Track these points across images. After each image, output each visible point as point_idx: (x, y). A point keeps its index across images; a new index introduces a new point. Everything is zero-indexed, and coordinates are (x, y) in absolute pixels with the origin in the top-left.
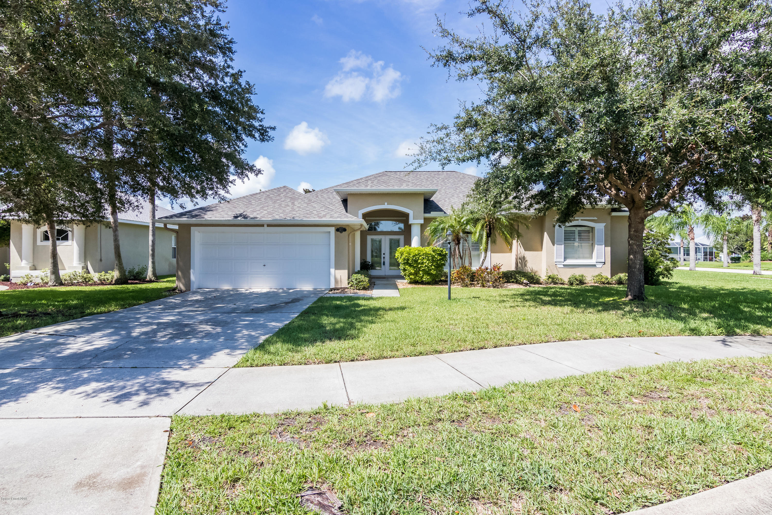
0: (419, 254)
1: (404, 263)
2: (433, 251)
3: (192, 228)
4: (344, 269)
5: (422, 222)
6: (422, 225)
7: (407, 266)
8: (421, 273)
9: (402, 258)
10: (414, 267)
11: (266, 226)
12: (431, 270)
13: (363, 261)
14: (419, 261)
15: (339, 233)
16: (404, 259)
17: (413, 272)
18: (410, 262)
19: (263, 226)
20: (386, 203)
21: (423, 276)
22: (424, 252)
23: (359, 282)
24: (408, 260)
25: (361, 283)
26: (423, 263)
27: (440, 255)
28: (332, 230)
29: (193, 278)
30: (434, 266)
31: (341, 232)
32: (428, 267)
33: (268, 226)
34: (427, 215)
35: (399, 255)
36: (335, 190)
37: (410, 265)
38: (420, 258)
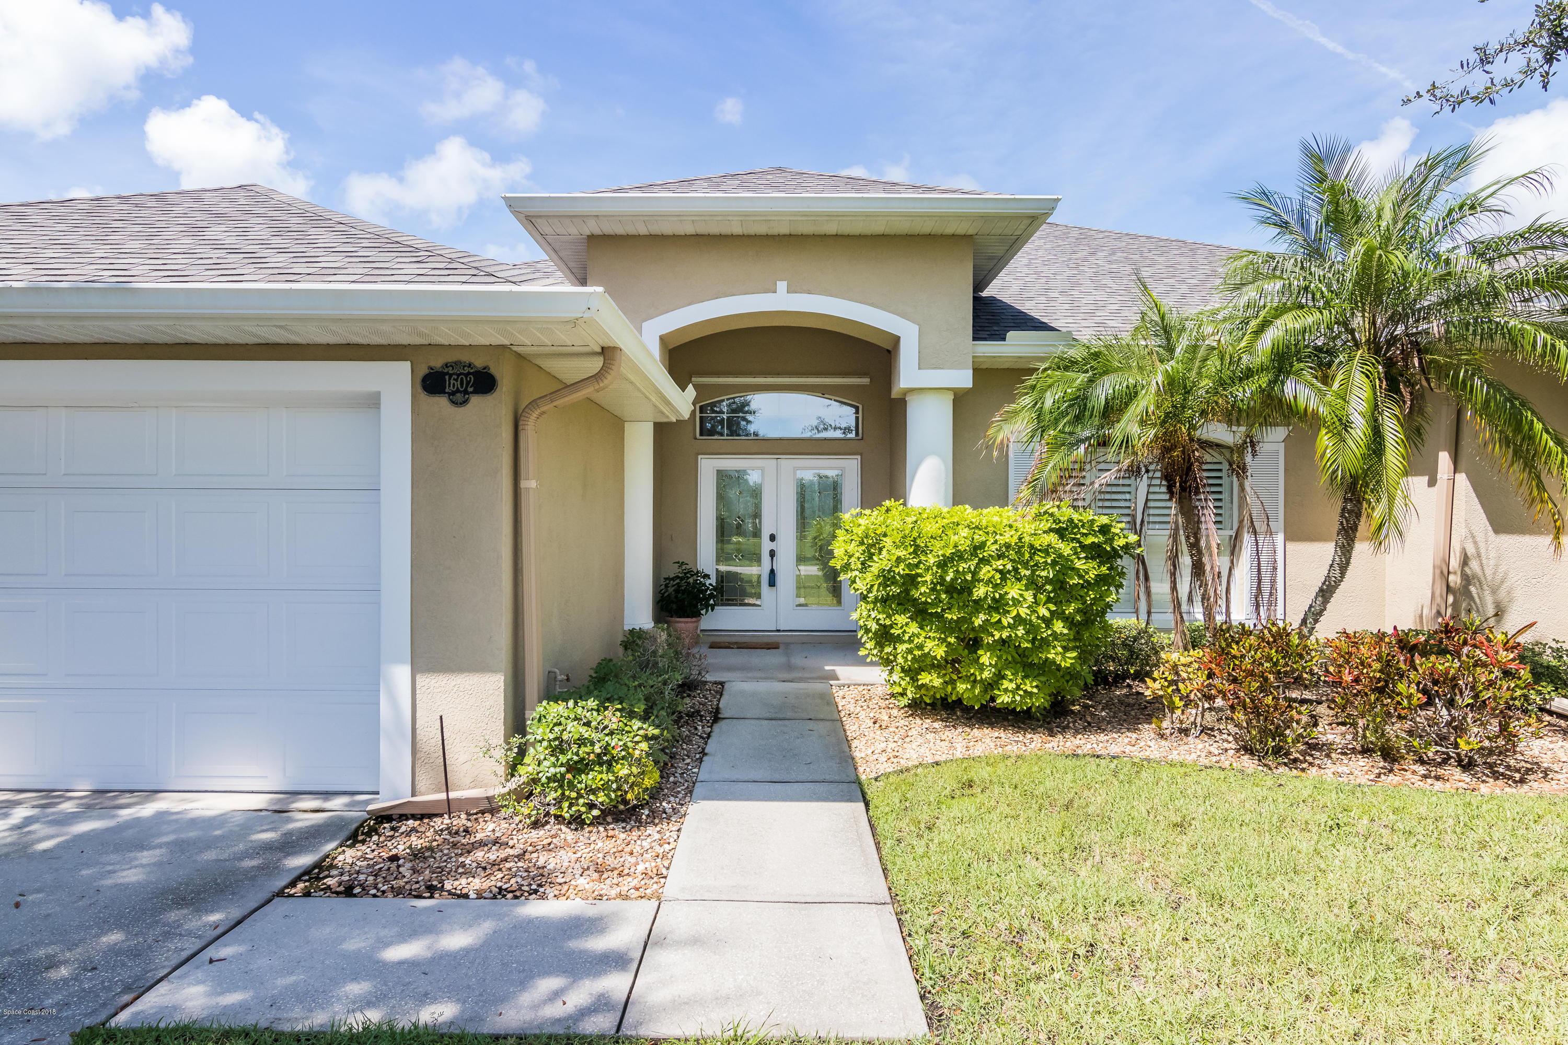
0: (977, 548)
1: (885, 601)
2: (1061, 533)
4: (478, 666)
5: (964, 379)
6: (960, 399)
7: (901, 619)
8: (985, 658)
9: (875, 568)
10: (947, 628)
12: (1045, 644)
13: (672, 571)
14: (980, 592)
15: (442, 402)
16: (887, 578)
17: (940, 652)
18: (921, 592)
20: (782, 286)
21: (1000, 676)
22: (1009, 537)
23: (579, 767)
24: (911, 581)
25: (594, 778)
26: (999, 605)
27: (1096, 553)
28: (395, 383)
30: (1069, 621)
31: (459, 398)
32: (1032, 629)
34: (989, 349)
35: (857, 551)
36: (511, 203)
37: (921, 614)
38: (986, 572)
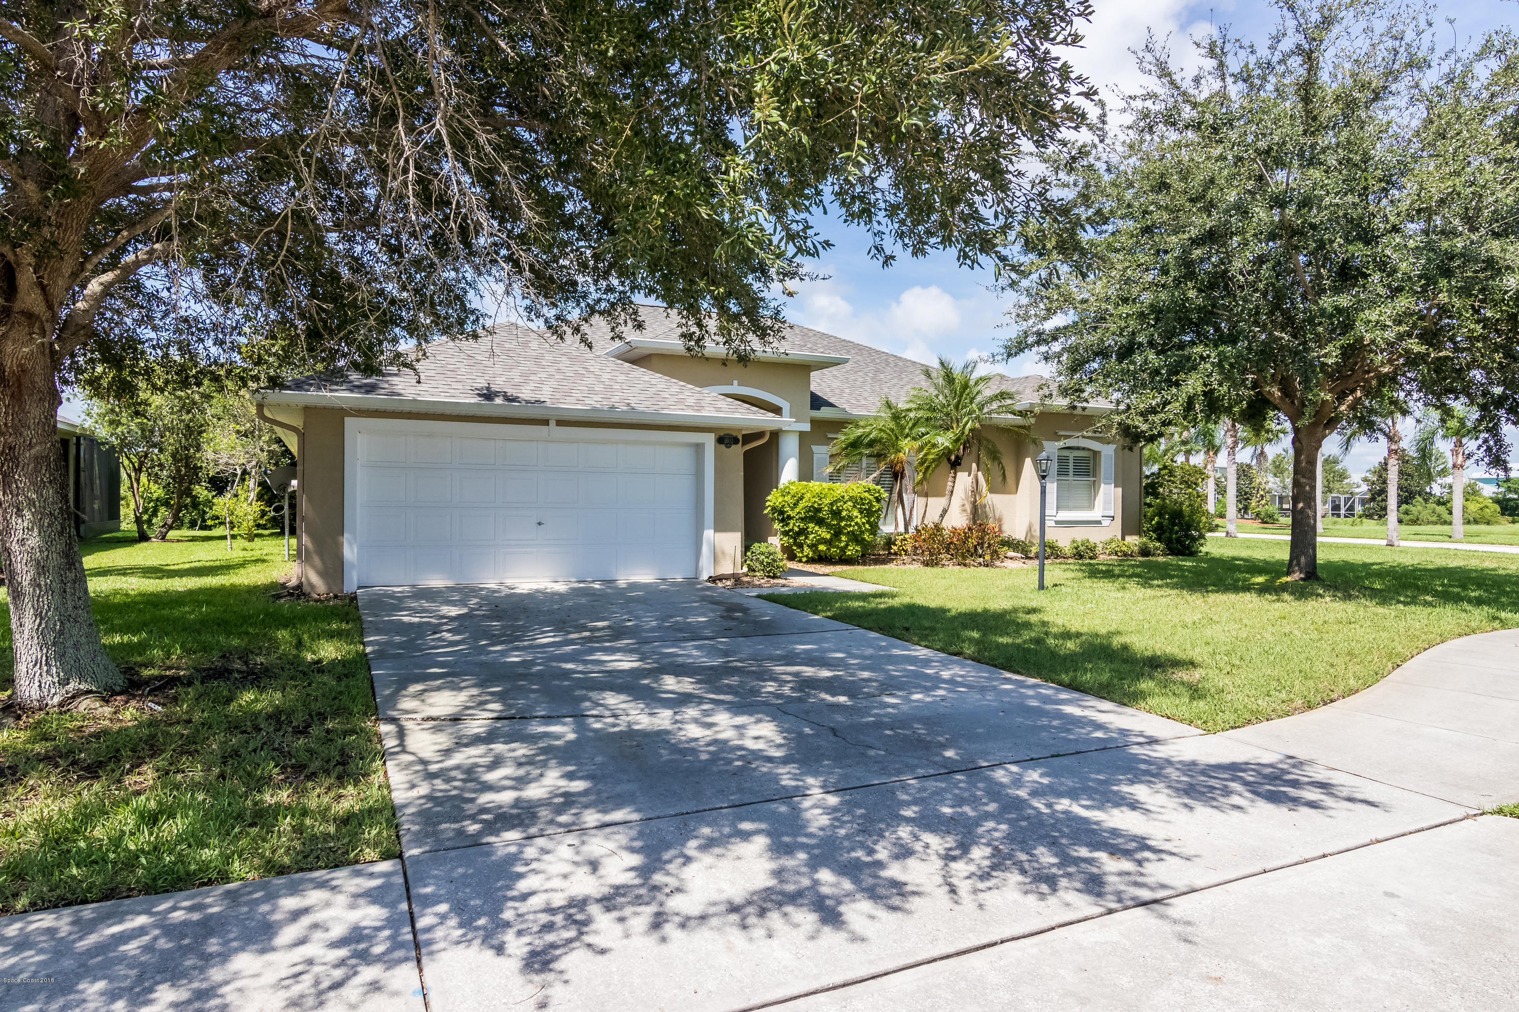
0: (842, 498)
1: (803, 519)
2: (868, 492)
3: (348, 421)
4: (735, 531)
5: (807, 427)
7: (811, 525)
8: (844, 538)
10: (830, 527)
11: (552, 423)
16: (808, 510)
17: (828, 537)
19: (546, 422)
20: (735, 383)
21: (847, 545)
26: (850, 518)
28: (709, 440)
29: (349, 552)
30: (871, 524)
31: (728, 446)
32: (860, 527)
33: (560, 423)
34: (815, 414)
37: (820, 523)
